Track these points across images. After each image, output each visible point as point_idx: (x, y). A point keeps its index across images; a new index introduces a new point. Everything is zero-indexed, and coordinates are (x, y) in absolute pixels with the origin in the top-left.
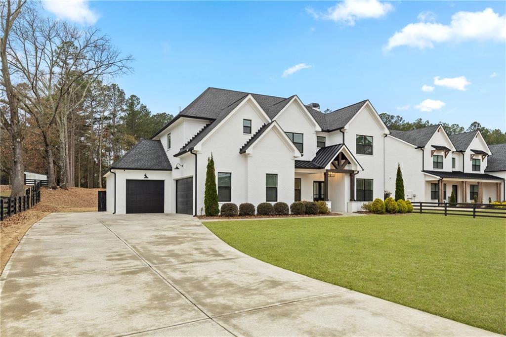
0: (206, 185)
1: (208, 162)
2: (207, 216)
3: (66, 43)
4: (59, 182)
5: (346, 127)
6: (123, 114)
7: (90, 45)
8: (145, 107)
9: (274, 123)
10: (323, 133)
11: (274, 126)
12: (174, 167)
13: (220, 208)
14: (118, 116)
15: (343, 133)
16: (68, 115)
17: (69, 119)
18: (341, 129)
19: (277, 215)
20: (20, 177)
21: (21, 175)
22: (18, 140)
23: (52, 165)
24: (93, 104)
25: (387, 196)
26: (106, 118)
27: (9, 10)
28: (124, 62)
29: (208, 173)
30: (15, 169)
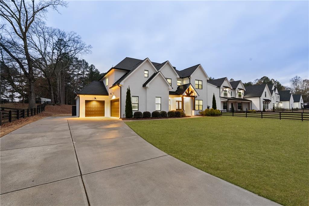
0: (126, 102)
1: (127, 91)
2: (127, 118)
3: (60, 40)
4: (56, 102)
5: (191, 76)
6: (87, 73)
7: (71, 40)
8: (97, 70)
9: (159, 72)
10: (180, 79)
11: (160, 74)
12: (109, 93)
13: (133, 114)
14: (85, 73)
15: (190, 79)
16: (61, 72)
17: (62, 74)
18: (189, 77)
19: (161, 117)
20: (33, 99)
21: (34, 98)
22: (32, 81)
23: (52, 94)
24: (74, 68)
25: (208, 107)
26: (79, 74)
27: (27, 17)
28: (87, 48)
29: (127, 96)
30: (30, 95)
